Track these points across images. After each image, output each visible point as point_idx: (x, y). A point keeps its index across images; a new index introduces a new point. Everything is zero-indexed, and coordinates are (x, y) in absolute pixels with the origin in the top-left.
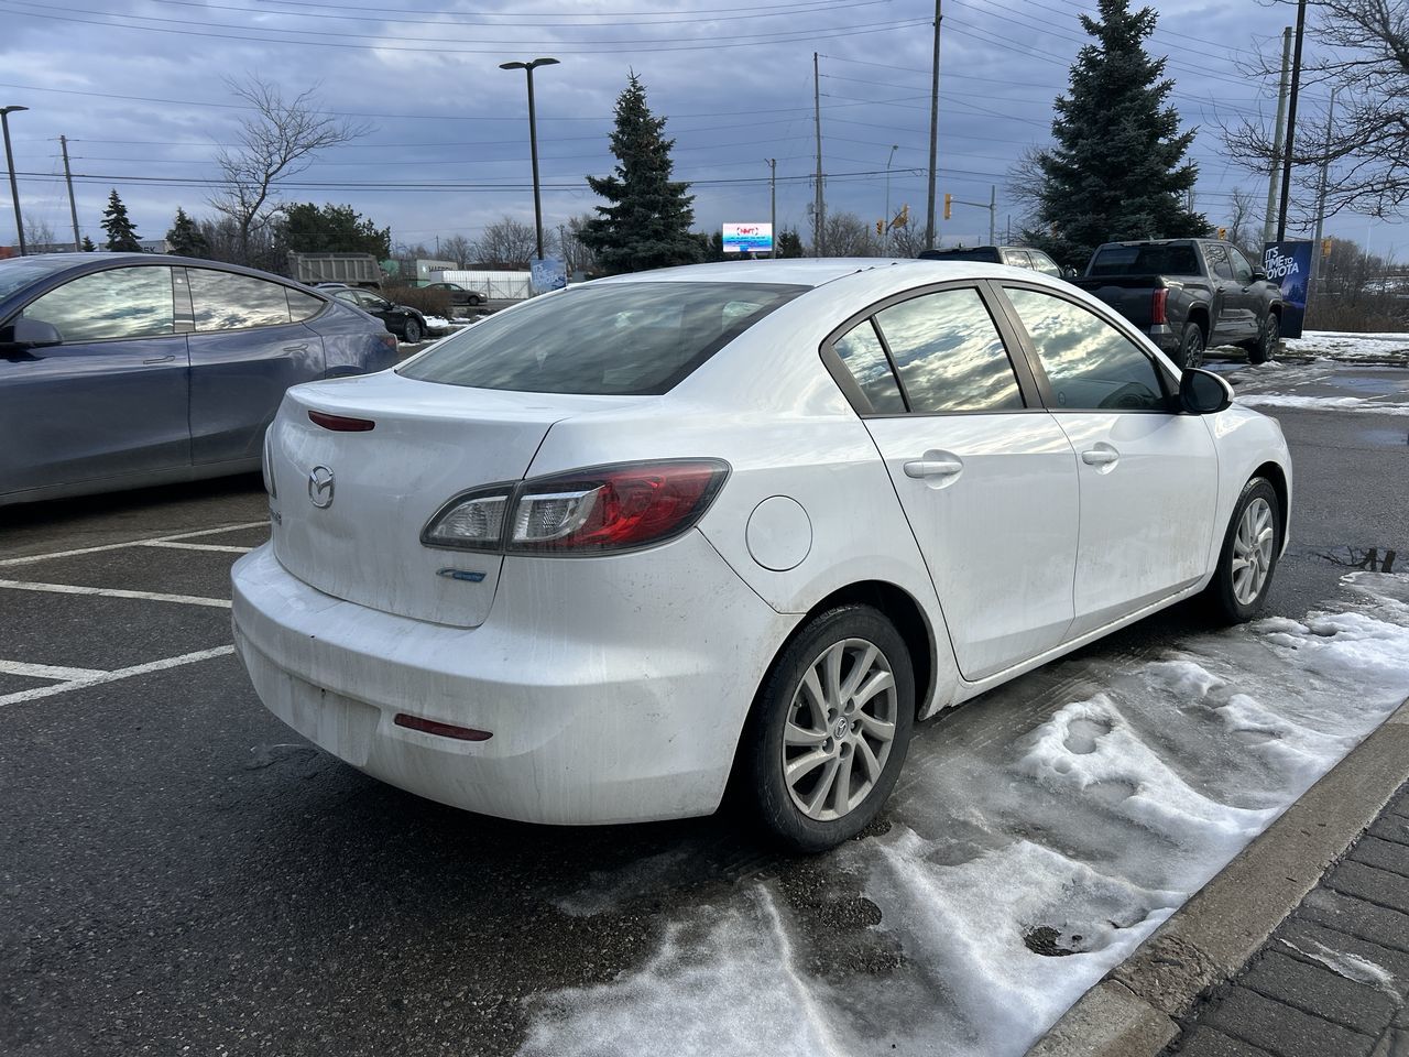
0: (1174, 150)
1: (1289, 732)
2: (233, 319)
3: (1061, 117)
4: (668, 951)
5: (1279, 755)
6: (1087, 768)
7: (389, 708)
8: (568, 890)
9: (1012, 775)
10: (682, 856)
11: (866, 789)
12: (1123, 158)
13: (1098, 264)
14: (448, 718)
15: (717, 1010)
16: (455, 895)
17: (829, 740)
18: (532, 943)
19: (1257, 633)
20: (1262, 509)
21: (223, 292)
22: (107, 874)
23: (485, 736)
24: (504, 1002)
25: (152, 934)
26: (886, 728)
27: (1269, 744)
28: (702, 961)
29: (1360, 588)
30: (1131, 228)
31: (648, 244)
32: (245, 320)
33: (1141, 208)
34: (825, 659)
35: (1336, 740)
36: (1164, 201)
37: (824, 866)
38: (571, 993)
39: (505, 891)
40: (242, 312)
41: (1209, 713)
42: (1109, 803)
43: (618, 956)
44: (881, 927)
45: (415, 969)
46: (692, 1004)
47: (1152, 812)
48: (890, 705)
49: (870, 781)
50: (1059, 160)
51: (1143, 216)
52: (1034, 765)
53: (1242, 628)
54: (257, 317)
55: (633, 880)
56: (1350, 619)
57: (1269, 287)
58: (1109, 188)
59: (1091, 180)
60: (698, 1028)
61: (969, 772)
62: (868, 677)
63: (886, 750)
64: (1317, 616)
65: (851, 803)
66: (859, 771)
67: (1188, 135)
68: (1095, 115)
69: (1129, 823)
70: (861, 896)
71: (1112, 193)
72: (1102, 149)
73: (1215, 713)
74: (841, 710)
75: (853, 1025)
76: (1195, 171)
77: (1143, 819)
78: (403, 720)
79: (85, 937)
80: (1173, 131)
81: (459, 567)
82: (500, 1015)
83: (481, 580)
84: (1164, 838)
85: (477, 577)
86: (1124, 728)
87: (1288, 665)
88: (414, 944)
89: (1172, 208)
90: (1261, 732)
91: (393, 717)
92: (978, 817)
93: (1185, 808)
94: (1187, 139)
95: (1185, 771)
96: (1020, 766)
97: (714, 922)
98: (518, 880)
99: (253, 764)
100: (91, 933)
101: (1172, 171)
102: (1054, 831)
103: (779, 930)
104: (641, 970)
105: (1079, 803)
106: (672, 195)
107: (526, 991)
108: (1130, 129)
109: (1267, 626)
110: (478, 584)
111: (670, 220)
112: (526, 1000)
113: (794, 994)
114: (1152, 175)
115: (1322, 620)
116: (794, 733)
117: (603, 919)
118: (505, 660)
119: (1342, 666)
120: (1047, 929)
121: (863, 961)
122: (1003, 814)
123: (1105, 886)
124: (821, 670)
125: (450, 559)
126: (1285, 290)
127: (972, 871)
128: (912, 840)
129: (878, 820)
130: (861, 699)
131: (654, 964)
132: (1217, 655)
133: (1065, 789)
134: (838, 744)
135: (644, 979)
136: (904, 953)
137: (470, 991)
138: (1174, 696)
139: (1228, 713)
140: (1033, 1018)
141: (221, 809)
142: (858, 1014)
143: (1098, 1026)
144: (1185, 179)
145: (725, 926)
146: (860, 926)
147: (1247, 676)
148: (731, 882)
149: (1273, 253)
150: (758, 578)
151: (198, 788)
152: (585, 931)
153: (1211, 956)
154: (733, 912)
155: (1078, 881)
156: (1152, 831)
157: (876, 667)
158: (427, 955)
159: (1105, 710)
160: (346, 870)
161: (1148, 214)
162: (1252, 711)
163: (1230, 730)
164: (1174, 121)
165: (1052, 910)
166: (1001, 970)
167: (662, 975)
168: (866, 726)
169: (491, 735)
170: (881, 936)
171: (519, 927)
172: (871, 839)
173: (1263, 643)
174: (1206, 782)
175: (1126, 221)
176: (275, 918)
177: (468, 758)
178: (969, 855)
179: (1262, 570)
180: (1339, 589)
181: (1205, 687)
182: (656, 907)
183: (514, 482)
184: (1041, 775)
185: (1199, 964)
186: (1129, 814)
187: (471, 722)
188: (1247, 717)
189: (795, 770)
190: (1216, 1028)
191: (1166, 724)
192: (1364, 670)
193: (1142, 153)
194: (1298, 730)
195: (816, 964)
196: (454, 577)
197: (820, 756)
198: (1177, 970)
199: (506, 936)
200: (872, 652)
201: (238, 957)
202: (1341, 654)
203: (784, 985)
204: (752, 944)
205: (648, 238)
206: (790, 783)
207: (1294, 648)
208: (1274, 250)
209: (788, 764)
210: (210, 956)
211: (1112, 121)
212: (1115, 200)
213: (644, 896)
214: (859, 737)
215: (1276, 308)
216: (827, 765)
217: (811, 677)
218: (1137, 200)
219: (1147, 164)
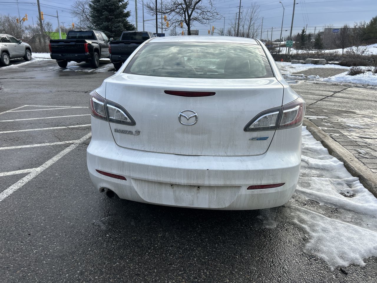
0: (124, 6)
4: (305, 226)
7: (245, 185)
8: (261, 223)
12: (113, 7)
14: (271, 182)
28: (314, 225)
46: (332, 234)
47: (316, 165)
71: (111, 17)
81: (259, 136)
85: (265, 139)
94: (127, 4)
110: (265, 141)
125: (255, 134)
135: (313, 234)
145: (302, 216)
169: (284, 183)
183: (280, 107)
187: (279, 182)
196: (257, 140)
204: (314, 217)
218: (118, 19)
219: (119, 9)
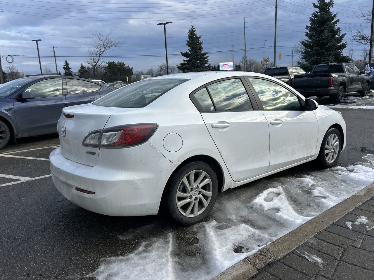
0: (340, 39)
1: (328, 197)
2: (84, 91)
3: (308, 31)
4: (141, 249)
5: (323, 203)
6: (267, 205)
7: (74, 186)
8: (122, 233)
9: (247, 207)
10: (153, 225)
11: (203, 209)
12: (325, 41)
13: (314, 71)
14: (86, 188)
15: (147, 264)
16: (94, 233)
17: (191, 196)
18: (108, 246)
19: (332, 171)
20: (335, 137)
21: (81, 84)
22: (15, 226)
23: (93, 193)
24: (96, 260)
25: (20, 240)
26: (209, 194)
27: (321, 200)
28: (148, 251)
29: (368, 159)
30: (327, 60)
31: (196, 69)
32: (87, 91)
33: (330, 55)
34: (189, 175)
35: (340, 199)
36: (337, 52)
37: (189, 229)
38: (113, 258)
39: (107, 233)
40: (86, 89)
41: (308, 192)
42: (271, 215)
43: (128, 250)
44: (198, 245)
45: (78, 251)
46: (141, 262)
47: (280, 217)
48: (210, 187)
49: (205, 207)
50: (307, 43)
51: (331, 57)
52: (253, 205)
53: (328, 169)
54: (90, 90)
55: (139, 231)
56: (359, 167)
57: (365, 76)
58: (321, 50)
59: (316, 47)
60: (141, 267)
61: (236, 206)
62: (203, 180)
63: (209, 199)
64: (351, 166)
65: (198, 213)
66: (201, 204)
67: (344, 34)
68: (317, 30)
69: (274, 220)
70: (196, 236)
71: (322, 51)
72: (319, 39)
73: (310, 192)
74: (194, 188)
75: (180, 269)
76: (346, 44)
77: (277, 219)
78: (77, 189)
79: (4, 240)
80: (340, 33)
81: (90, 151)
82: (94, 263)
83: (95, 154)
84: (281, 224)
85: (94, 154)
86: (283, 196)
87: (337, 179)
88: (80, 245)
89: (340, 54)
90: (321, 197)
91: (75, 188)
92: (234, 217)
93: (289, 216)
94: (343, 35)
95: (296, 207)
96: (250, 205)
97: (155, 242)
98: (111, 230)
99: (58, 201)
100: (6, 240)
101: (340, 44)
102: (254, 222)
103: (170, 245)
104: (132, 253)
105: (263, 215)
106: (202, 56)
107: (102, 257)
108: (327, 33)
109: (335, 169)
110: (94, 155)
111: (202, 62)
112: (101, 259)
113: (167, 261)
114: (333, 46)
115: (351, 167)
116: (180, 194)
117: (128, 240)
118: (99, 174)
119: (352, 180)
120: (241, 246)
121: (189, 253)
122: (241, 217)
123: (260, 236)
124: (188, 178)
125: (88, 149)
126: (371, 76)
127: (226, 231)
128: (214, 223)
129: (206, 217)
130: (201, 186)
131: (136, 252)
132: (318, 176)
133: (260, 211)
134: (194, 197)
135: (132, 255)
136: (201, 251)
137: (89, 257)
138: (301, 187)
139: (314, 192)
140: (223, 268)
141: (46, 211)
142: (183, 266)
143: (236, 270)
144: (343, 46)
145: (157, 243)
146: (192, 244)
147: (324, 182)
148: (163, 232)
149: (367, 66)
150: (166, 154)
151: (43, 206)
152: (122, 243)
153: (275, 254)
154: (161, 240)
155: (253, 235)
156: (279, 222)
157: (205, 178)
158: (82, 248)
159: (279, 191)
160: (70, 227)
161: (332, 56)
162: (321, 191)
163: (312, 196)
164: (340, 30)
165: (244, 242)
166: (223, 256)
167: (137, 254)
168: (202, 193)
169: (95, 193)
170: (197, 247)
171: (106, 242)
172: (204, 222)
173: (333, 173)
174: (300, 210)
175: (326, 58)
176: (49, 238)
177: (90, 199)
178: (227, 227)
179: (336, 153)
180: (361, 159)
181: (310, 185)
182: (142, 238)
183: (101, 130)
184: (255, 207)
185: (271, 256)
186: (275, 218)
187: (91, 190)
188: (319, 193)
189: (180, 204)
190: (268, 272)
191: (296, 194)
192: (357, 181)
193: (330, 40)
194: (331, 196)
195: (177, 253)
196: (89, 154)
197: (188, 200)
198: (264, 257)
199: (103, 244)
200: (204, 174)
201: (37, 246)
202: (352, 176)
203: (166, 258)
204: (162, 248)
205: (196, 67)
206: (179, 207)
207: (340, 175)
208: (368, 65)
209: (178, 202)
210: (31, 246)
211: (322, 31)
212: (323, 53)
213: (140, 235)
214: (201, 196)
215: (368, 81)
216: (191, 202)
217: (185, 180)
218: (329, 53)
219: (332, 42)
